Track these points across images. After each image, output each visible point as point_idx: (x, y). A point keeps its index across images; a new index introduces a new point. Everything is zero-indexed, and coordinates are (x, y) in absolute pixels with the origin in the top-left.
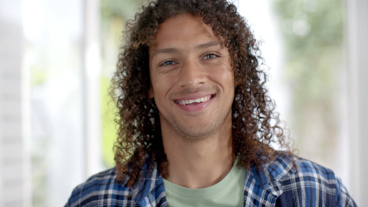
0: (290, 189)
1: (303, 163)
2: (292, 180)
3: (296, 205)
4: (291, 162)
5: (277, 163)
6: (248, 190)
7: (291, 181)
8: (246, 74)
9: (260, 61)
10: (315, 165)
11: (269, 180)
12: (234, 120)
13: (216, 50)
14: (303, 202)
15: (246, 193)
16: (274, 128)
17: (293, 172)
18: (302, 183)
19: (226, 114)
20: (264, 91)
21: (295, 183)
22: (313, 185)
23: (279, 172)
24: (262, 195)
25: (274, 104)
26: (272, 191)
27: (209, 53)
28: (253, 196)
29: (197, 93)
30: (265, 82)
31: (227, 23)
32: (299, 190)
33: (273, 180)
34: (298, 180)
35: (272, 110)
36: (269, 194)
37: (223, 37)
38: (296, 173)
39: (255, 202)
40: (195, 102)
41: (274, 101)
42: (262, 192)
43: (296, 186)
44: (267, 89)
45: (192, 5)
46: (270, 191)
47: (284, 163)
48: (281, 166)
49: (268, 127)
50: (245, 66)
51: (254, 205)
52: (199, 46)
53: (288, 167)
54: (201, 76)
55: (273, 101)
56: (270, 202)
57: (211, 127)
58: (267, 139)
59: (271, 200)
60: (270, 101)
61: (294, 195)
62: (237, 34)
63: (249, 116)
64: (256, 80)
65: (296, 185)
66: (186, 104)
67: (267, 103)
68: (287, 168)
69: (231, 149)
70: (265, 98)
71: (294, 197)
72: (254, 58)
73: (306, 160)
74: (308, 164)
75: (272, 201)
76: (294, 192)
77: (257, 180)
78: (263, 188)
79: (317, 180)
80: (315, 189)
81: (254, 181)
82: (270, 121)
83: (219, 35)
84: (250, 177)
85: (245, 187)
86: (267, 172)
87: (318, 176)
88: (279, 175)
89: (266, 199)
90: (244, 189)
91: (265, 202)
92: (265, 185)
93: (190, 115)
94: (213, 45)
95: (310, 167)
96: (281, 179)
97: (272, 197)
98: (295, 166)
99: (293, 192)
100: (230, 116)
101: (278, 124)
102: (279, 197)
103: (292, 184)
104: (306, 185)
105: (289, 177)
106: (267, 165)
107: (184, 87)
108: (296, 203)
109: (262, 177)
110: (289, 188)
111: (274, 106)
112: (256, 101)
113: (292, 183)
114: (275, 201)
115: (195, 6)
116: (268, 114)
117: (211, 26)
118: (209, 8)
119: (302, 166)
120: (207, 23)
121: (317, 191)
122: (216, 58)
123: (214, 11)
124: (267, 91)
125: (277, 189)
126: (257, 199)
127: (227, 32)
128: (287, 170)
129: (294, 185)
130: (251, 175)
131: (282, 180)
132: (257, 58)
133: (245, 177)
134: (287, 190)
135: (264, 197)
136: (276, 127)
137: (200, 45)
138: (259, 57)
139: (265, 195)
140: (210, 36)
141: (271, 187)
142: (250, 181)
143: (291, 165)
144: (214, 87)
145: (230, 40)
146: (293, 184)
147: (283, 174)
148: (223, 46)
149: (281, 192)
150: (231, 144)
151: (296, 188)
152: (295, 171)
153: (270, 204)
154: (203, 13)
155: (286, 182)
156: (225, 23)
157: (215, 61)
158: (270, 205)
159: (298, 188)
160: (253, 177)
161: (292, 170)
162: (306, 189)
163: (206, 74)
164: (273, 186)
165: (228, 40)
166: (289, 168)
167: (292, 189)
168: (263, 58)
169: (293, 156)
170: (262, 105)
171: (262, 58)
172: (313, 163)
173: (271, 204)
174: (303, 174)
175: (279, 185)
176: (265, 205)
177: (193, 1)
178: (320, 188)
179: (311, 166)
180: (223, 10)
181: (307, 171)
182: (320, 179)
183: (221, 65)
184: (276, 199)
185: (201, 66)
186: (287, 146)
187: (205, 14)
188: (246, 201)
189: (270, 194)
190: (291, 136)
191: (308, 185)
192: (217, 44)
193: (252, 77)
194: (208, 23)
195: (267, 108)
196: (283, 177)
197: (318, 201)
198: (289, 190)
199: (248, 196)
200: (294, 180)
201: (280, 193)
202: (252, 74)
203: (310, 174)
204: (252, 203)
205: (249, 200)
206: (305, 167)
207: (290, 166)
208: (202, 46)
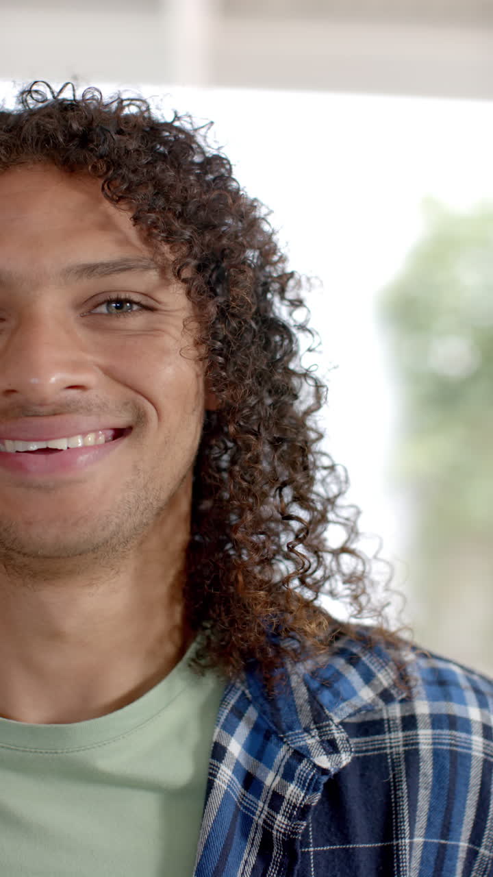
0: (379, 749)
1: (434, 671)
2: (391, 722)
3: (396, 802)
4: (391, 663)
5: (340, 663)
6: (229, 743)
7: (386, 726)
8: (244, 374)
9: (303, 340)
10: (475, 678)
11: (305, 718)
12: (197, 519)
13: (142, 288)
14: (420, 797)
15: (218, 752)
16: (336, 553)
17: (395, 696)
18: (425, 736)
19: (164, 496)
20: (313, 435)
21: (400, 734)
22: (463, 744)
23: (344, 693)
24: (277, 761)
25: (343, 478)
26: (314, 752)
27: (114, 296)
28: (242, 761)
29: (58, 419)
30: (318, 405)
31: (191, 207)
32: (412, 755)
33: (320, 717)
34: (410, 722)
35: (336, 497)
36: (300, 761)
37: (171, 248)
38: (407, 701)
39: (250, 782)
40: (50, 447)
41: (346, 470)
42: (276, 753)
43: (401, 743)
44: (321, 430)
45: (68, 138)
46: (305, 753)
47: (364, 664)
48: (353, 676)
49: (317, 551)
50: (249, 348)
51: (243, 790)
52: (78, 266)
53: (378, 680)
54: (76, 366)
55: (339, 470)
56: (302, 789)
57: (103, 530)
58: (309, 587)
59: (305, 782)
60: (332, 468)
61: (393, 770)
62: (223, 245)
63: (247, 508)
64: (285, 398)
65: (401, 739)
66: (17, 452)
67: (319, 475)
68: (376, 682)
69: (178, 610)
70: (311, 458)
71: (391, 776)
72: (281, 329)
73: (447, 661)
74: (453, 673)
75: (310, 787)
76: (392, 760)
77: (262, 713)
78: (282, 739)
79: (477, 728)
80: (469, 757)
81: (252, 713)
82: (325, 529)
83: (155, 238)
84: (238, 701)
85: (218, 730)
86: (304, 690)
87: (482, 715)
88: (343, 705)
89: (288, 775)
90: (215, 738)
91: (285, 788)
92: (290, 733)
93: (29, 486)
94: (129, 269)
95: (457, 685)
96: (350, 716)
97: (312, 774)
98: (403, 677)
99: (389, 760)
100: (184, 506)
101: (352, 543)
102: (335, 775)
103: (387, 736)
104: (437, 741)
105: (381, 710)
106: (305, 668)
107: (15, 395)
108: (396, 795)
109: (281, 704)
110: (377, 746)
111: (343, 485)
112: (276, 463)
113: (390, 732)
114: (322, 787)
115: (76, 142)
116: (319, 507)
117: (131, 209)
118: (127, 152)
119: (430, 678)
120: (117, 200)
121: (474, 762)
122: (137, 314)
123: (144, 162)
124: (321, 436)
125: (331, 747)
126: (259, 774)
127: (187, 234)
128: (374, 689)
129: (395, 739)
130: (243, 694)
131: (353, 720)
132: (294, 330)
133: (223, 701)
134: (369, 754)
135: (282, 770)
136: (344, 550)
137: (84, 265)
138: (302, 328)
139: (288, 763)
140: (125, 242)
141: (311, 741)
142: (238, 713)
143: (388, 674)
144: (126, 404)
145: (195, 258)
146: (393, 735)
147: (356, 702)
148: (170, 275)
149: (345, 759)
150: (180, 595)
151: (401, 749)
152: (402, 693)
153: (303, 795)
154: (102, 167)
155: (368, 727)
156: (184, 204)
157: (136, 321)
158: (301, 798)
159: (407, 748)
160: (249, 702)
161: (393, 692)
162: (436, 754)
163: (101, 360)
164: (317, 738)
165: (189, 260)
166: (381, 683)
167: (388, 751)
168: (314, 333)
169: (400, 645)
170: (300, 478)
171: (310, 331)
172: (469, 671)
173: (304, 797)
174: (431, 706)
175: (339, 735)
176: (284, 797)
177: (71, 126)
178: (486, 754)
179: (463, 682)
180: (179, 164)
181: (447, 697)
182: (489, 724)
183: (155, 336)
184: (325, 779)
185: (82, 334)
186: (378, 612)
187: (108, 169)
188: (215, 776)
189: (305, 761)
190: (393, 585)
191: (447, 741)
192: (147, 268)
193: (269, 386)
194: (120, 198)
195: (318, 488)
196: (359, 710)
197: (474, 794)
198: (376, 753)
199: (227, 760)
200: (398, 722)
201: (340, 762)
202: (270, 378)
203: (455, 709)
204: (238, 787)
205: (226, 774)
206: (441, 683)
207: (385, 678)
208: (90, 270)
